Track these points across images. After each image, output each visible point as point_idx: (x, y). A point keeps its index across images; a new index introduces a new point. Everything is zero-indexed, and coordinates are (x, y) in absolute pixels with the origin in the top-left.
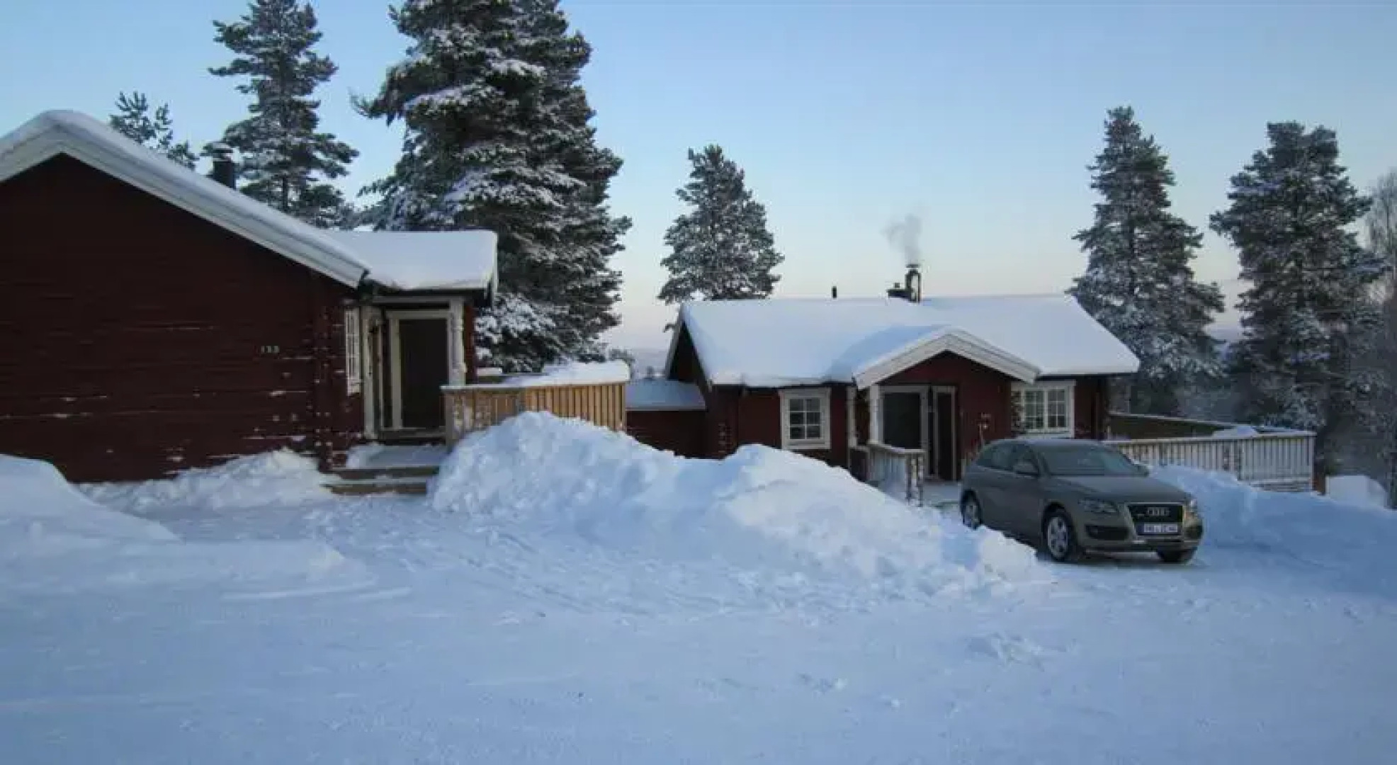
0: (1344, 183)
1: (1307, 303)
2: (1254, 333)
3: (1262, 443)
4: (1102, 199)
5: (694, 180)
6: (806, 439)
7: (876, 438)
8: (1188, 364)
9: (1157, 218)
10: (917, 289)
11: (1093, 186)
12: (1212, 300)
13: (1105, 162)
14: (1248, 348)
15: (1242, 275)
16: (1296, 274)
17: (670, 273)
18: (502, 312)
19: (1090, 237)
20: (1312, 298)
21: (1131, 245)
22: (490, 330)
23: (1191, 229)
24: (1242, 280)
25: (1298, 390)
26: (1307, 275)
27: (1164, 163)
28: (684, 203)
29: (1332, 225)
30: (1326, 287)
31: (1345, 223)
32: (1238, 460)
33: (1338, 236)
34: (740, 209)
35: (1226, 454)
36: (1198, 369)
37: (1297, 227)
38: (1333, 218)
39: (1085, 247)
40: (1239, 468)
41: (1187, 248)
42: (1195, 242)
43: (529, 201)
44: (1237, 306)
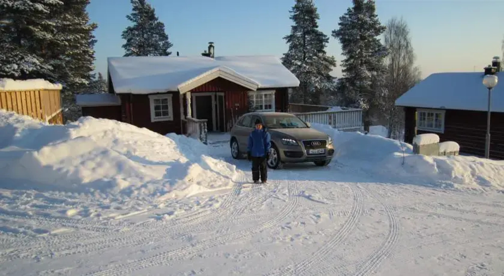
0: (377, 21)
1: (364, 65)
2: (346, 75)
3: (344, 114)
4: (294, 24)
5: (134, 12)
6: (162, 117)
7: (189, 115)
8: (323, 86)
9: (314, 31)
10: (212, 53)
11: (290, 18)
12: (332, 62)
13: (295, 9)
14: (344, 81)
15: (342, 54)
16: (360, 53)
17: (125, 51)
18: (22, 62)
19: (290, 38)
20: (365, 63)
21: (304, 42)
22: (14, 70)
23: (325, 36)
24: (342, 55)
25: (360, 96)
26: (364, 54)
27: (316, 11)
28: (130, 21)
29: (372, 36)
30: (370, 58)
31: (377, 35)
32: (335, 121)
33: (374, 40)
34: (154, 24)
35: (330, 118)
36: (327, 88)
37: (361, 36)
38: (373, 34)
39: (288, 42)
40: (335, 124)
41: (324, 43)
42: (327, 40)
43: (30, 9)
44: (341, 65)
